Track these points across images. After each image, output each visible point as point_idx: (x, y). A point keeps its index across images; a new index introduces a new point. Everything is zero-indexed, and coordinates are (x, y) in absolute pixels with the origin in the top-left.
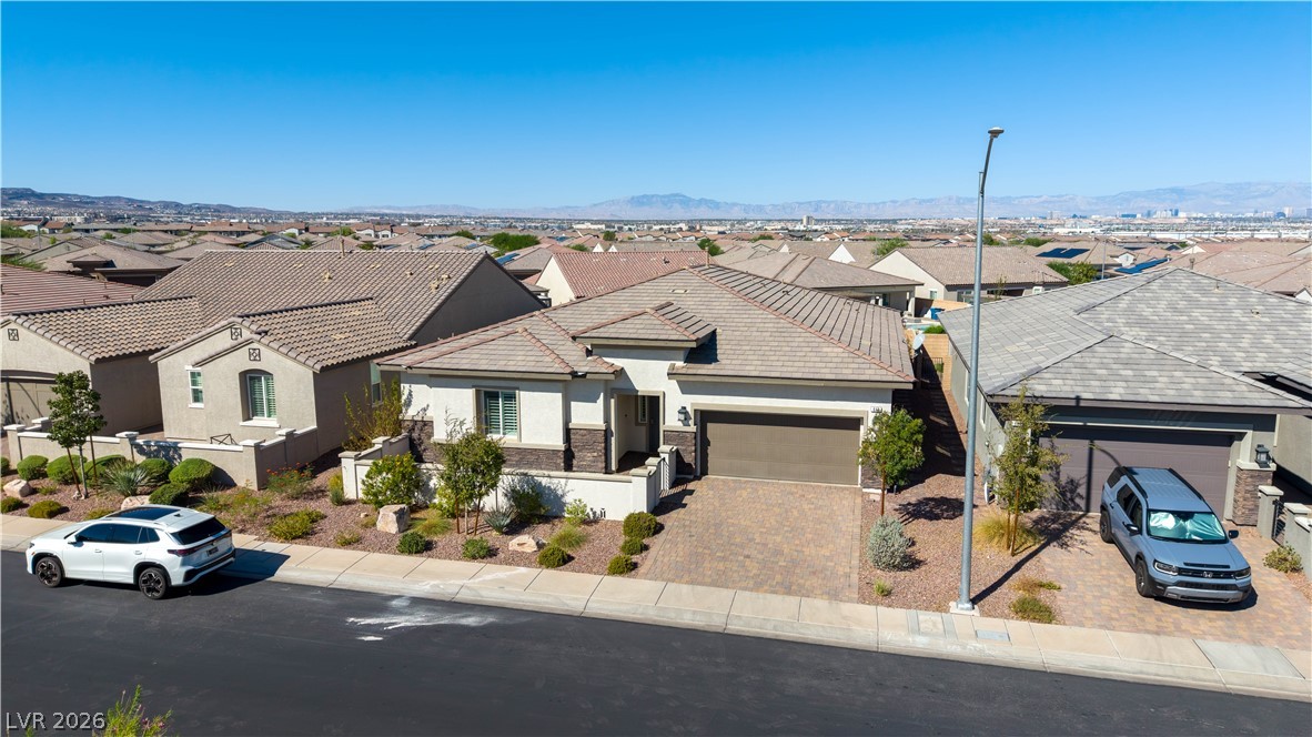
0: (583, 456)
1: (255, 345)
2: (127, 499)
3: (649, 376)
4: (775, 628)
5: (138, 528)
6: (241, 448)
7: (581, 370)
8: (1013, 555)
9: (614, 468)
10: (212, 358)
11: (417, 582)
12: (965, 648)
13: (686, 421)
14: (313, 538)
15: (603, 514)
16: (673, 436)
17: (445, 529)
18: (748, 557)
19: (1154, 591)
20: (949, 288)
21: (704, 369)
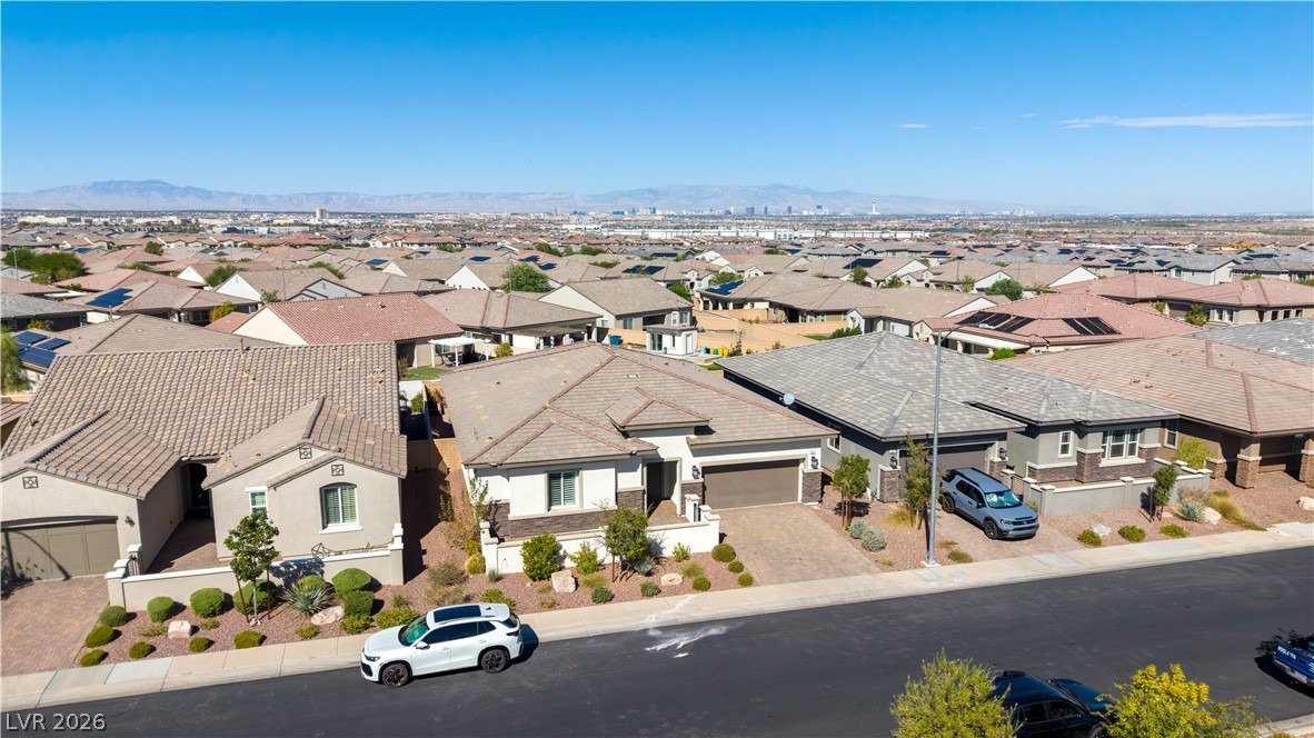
1: (338, 462)
2: (320, 614)
5: (475, 623)
6: (388, 553)
7: (632, 450)
8: (919, 528)
18: (800, 559)
19: (1002, 536)
20: (618, 317)
21: (712, 439)
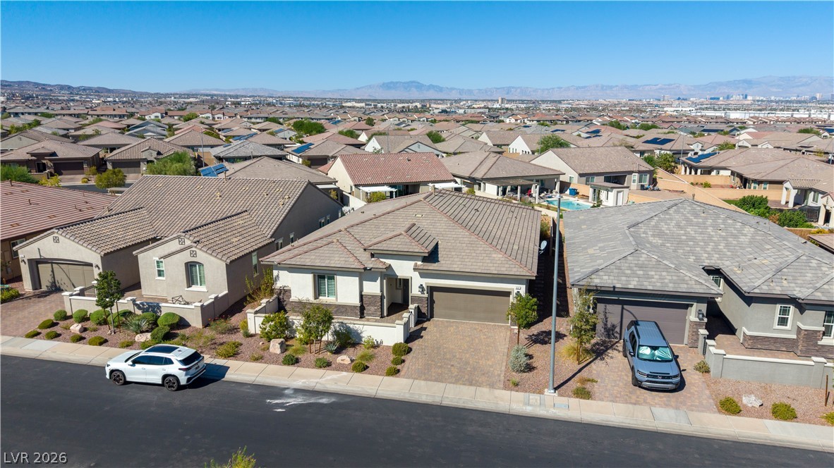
0: (370, 309)
1: (193, 249)
2: (138, 335)
3: (403, 269)
4: (464, 403)
5: (163, 358)
6: (193, 307)
7: (369, 266)
8: (579, 364)
9: (385, 315)
10: (170, 255)
11: (295, 381)
12: (548, 411)
13: (422, 292)
14: (239, 356)
15: (382, 342)
16: (416, 299)
17: (304, 351)
18: (452, 366)
19: (637, 383)
20: (581, 175)
21: (432, 266)
